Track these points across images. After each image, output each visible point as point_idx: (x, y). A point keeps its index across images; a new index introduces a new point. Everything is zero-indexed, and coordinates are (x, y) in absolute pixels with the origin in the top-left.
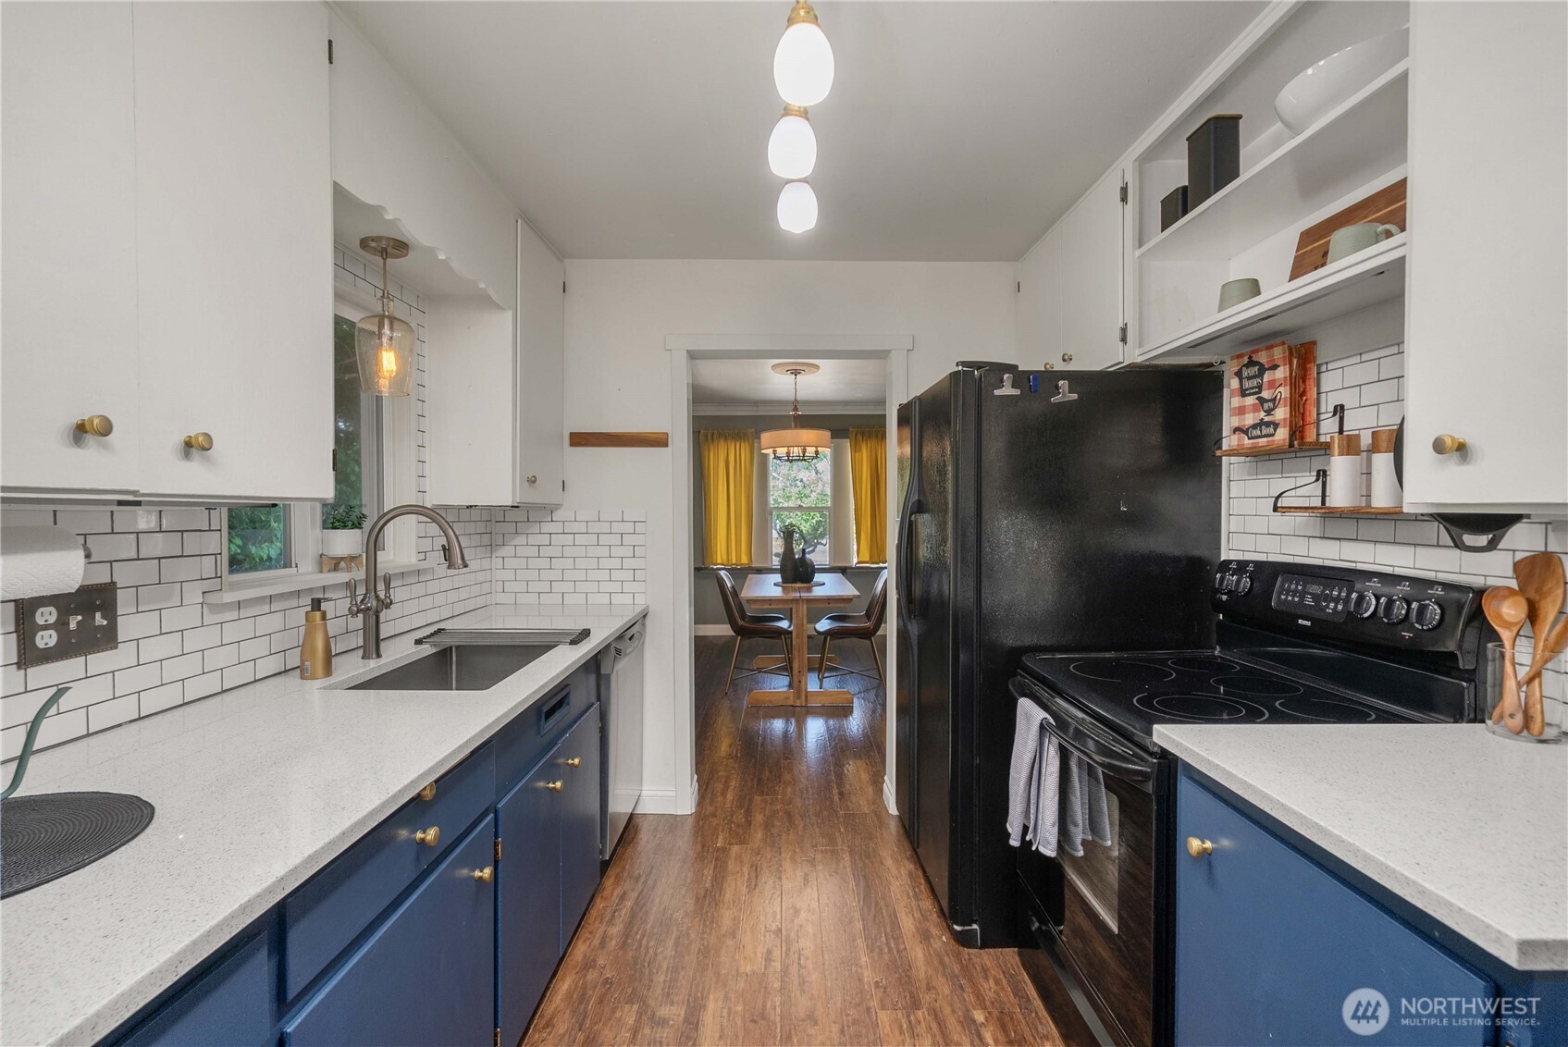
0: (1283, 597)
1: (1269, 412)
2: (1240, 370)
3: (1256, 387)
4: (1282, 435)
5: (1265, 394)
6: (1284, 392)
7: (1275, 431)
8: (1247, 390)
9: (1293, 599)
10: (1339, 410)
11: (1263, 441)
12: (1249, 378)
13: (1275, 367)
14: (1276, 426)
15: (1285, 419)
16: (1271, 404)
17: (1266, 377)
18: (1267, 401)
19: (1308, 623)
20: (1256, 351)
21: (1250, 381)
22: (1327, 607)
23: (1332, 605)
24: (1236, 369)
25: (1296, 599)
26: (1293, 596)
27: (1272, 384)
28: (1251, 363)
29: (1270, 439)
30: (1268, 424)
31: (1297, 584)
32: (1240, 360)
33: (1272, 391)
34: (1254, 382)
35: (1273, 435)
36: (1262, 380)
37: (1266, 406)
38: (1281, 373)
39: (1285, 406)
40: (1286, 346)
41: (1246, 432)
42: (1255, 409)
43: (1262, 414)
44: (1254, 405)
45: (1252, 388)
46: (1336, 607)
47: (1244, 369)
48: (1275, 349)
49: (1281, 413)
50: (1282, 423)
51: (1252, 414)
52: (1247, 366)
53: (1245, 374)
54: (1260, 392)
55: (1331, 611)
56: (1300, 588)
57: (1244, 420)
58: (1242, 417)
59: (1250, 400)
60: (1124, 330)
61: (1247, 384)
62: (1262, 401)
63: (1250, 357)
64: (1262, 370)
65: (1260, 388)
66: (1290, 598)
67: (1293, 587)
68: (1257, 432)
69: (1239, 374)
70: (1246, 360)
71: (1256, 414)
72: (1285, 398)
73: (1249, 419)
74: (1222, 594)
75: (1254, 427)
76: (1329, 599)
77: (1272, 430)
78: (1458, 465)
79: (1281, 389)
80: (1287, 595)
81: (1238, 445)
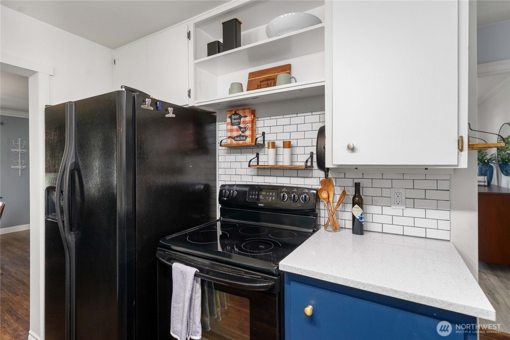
0: (251, 197)
1: (243, 132)
2: (231, 116)
3: (238, 123)
4: (249, 140)
5: (242, 126)
6: (249, 125)
7: (246, 139)
8: (234, 123)
9: (255, 197)
10: (264, 134)
11: (241, 142)
12: (235, 119)
13: (246, 117)
14: (246, 137)
15: (250, 135)
16: (244, 129)
17: (242, 119)
18: (242, 128)
19: (263, 205)
20: (238, 110)
21: (235, 121)
22: (269, 199)
23: (270, 198)
24: (229, 115)
25: (256, 197)
26: (255, 196)
27: (244, 122)
28: (236, 114)
29: (244, 141)
30: (243, 136)
31: (256, 192)
32: (231, 112)
33: (244, 125)
34: (237, 121)
35: (245, 140)
36: (240, 121)
37: (242, 130)
38: (248, 119)
39: (250, 130)
40: (250, 110)
41: (234, 138)
42: (237, 130)
43: (240, 133)
44: (237, 129)
45: (236, 123)
46: (272, 198)
47: (233, 116)
48: (246, 110)
49: (248, 133)
50: (249, 136)
51: (236, 132)
52: (234, 115)
53: (233, 117)
54: (239, 124)
55: (270, 200)
56: (257, 193)
57: (233, 134)
58: (232, 133)
59: (235, 127)
60: (189, 92)
61: (234, 121)
62: (240, 128)
63: (235, 112)
64: (240, 117)
65: (239, 123)
66: (254, 197)
67: (254, 193)
68: (237, 139)
69: (230, 117)
70: (234, 112)
71: (238, 132)
72: (250, 128)
73: (235, 134)
74: (224, 197)
75: (237, 137)
76: (269, 196)
77: (245, 139)
78: (351, 153)
79: (248, 124)
80: (252, 196)
81: (230, 143)
